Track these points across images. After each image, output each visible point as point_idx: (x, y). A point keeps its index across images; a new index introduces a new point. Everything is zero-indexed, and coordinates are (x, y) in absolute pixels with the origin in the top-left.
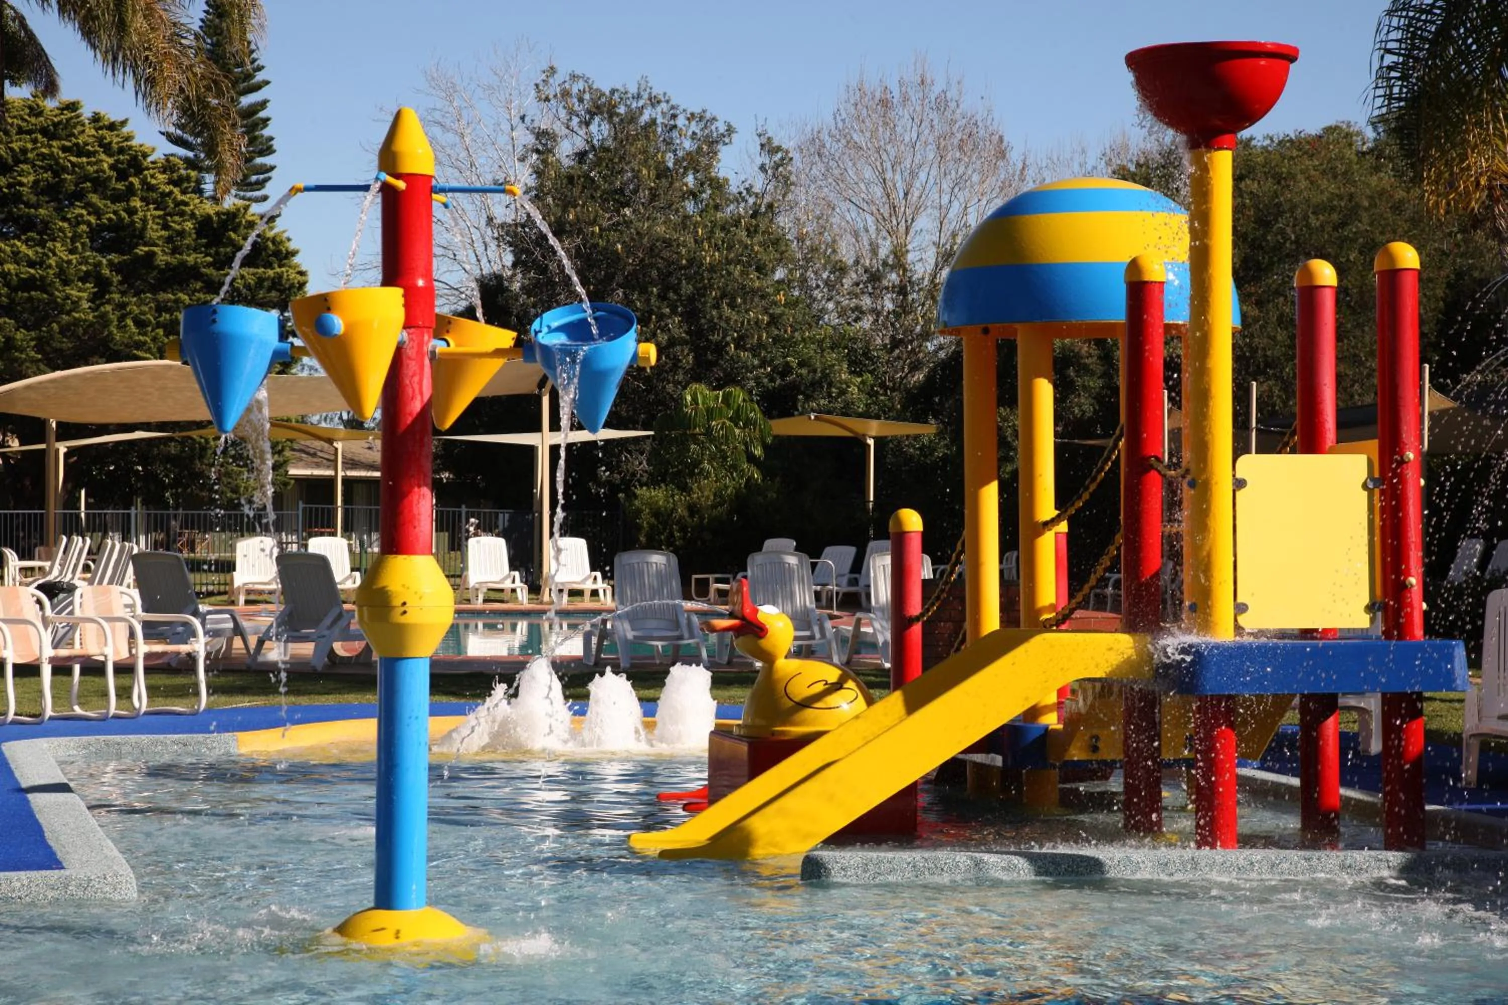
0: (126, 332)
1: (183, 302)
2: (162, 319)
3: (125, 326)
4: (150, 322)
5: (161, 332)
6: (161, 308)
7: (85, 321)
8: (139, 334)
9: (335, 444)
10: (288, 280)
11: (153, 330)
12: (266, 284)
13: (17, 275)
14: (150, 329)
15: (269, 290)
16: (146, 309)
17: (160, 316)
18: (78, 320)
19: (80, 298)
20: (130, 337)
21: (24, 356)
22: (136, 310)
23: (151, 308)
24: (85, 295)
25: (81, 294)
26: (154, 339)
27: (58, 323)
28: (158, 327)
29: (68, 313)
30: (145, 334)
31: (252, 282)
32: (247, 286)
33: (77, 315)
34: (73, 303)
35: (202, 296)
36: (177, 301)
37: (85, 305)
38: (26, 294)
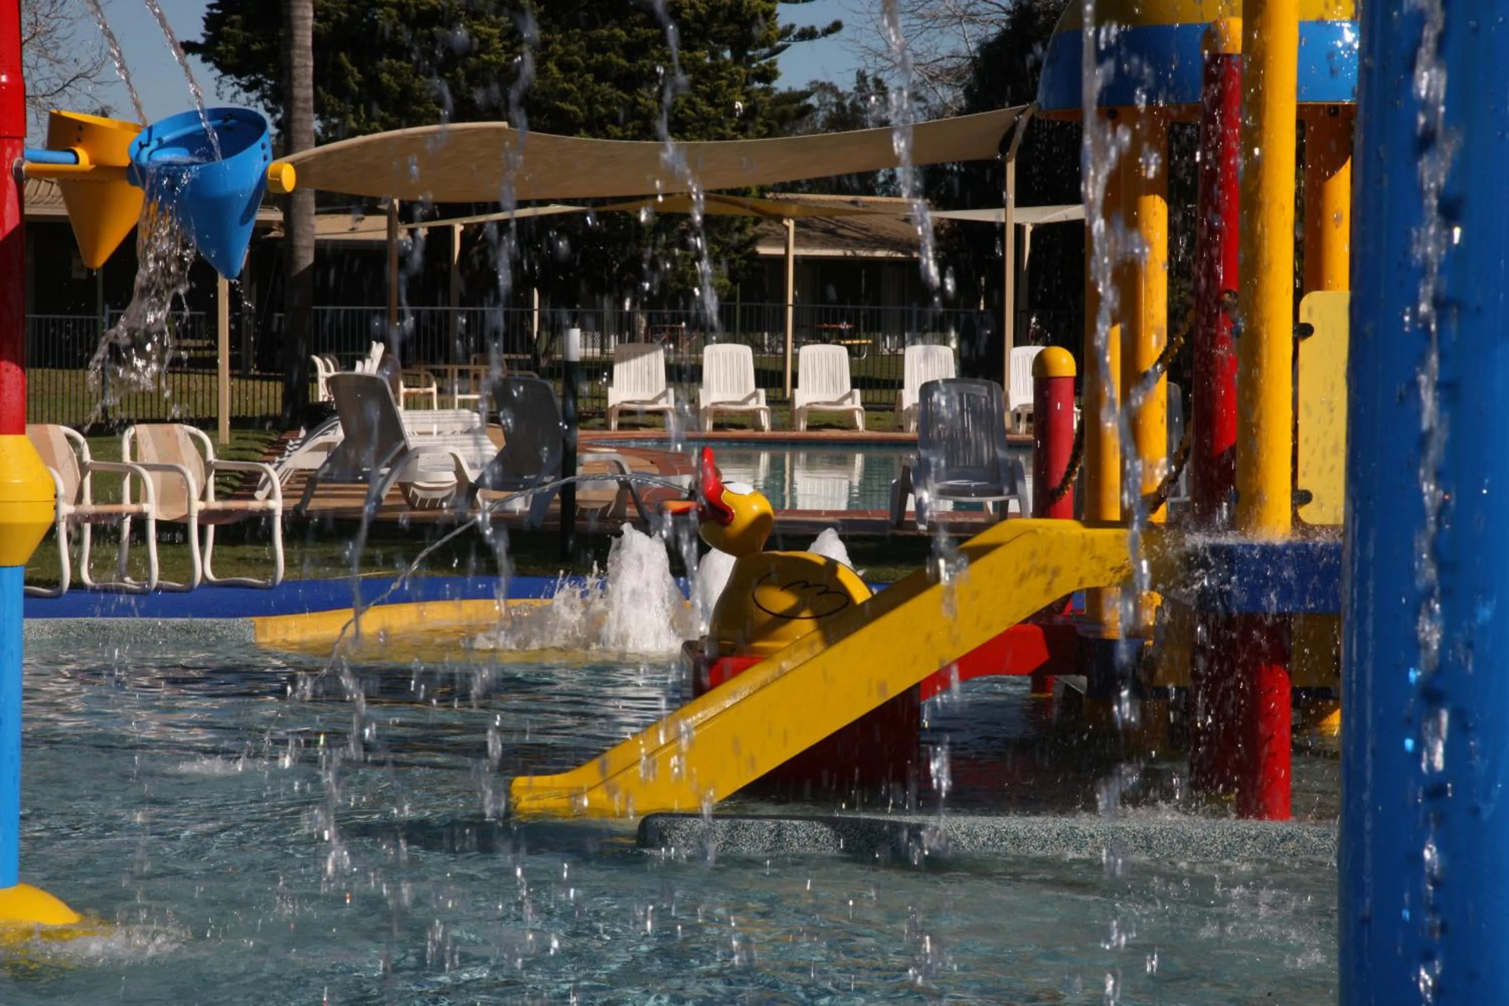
0: (546, 78)
1: (619, 39)
2: (593, 61)
3: (547, 70)
4: (578, 64)
5: (590, 77)
6: (594, 47)
7: (497, 64)
8: (565, 80)
9: (785, 222)
10: (749, 8)
11: (580, 76)
12: (721, 14)
13: (416, 6)
14: (576, 74)
15: (726, 21)
16: (574, 48)
17: (592, 57)
18: (489, 63)
19: (491, 36)
20: (553, 84)
21: (422, 110)
22: (560, 50)
23: (581, 47)
24: (496, 31)
25: (491, 30)
26: (582, 88)
27: (464, 67)
28: (588, 72)
29: (477, 55)
30: (571, 81)
31: (703, 12)
32: (698, 17)
33: (486, 57)
34: (482, 42)
35: (643, 31)
36: (612, 37)
37: (497, 45)
38: (426, 32)
